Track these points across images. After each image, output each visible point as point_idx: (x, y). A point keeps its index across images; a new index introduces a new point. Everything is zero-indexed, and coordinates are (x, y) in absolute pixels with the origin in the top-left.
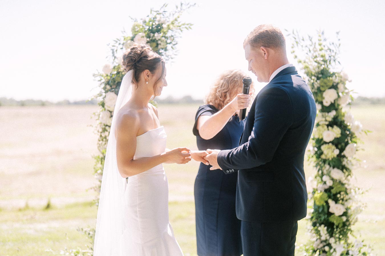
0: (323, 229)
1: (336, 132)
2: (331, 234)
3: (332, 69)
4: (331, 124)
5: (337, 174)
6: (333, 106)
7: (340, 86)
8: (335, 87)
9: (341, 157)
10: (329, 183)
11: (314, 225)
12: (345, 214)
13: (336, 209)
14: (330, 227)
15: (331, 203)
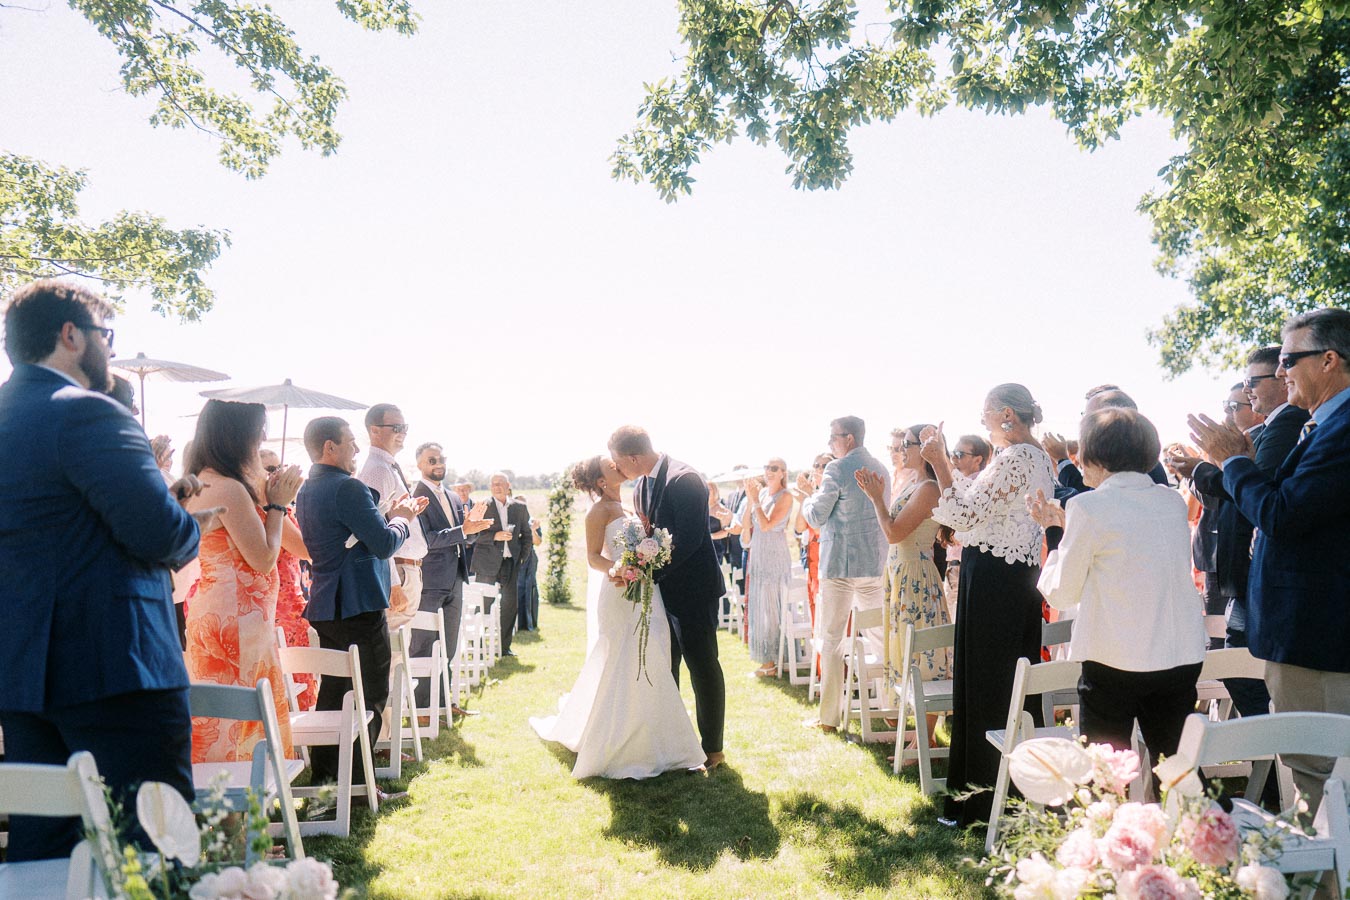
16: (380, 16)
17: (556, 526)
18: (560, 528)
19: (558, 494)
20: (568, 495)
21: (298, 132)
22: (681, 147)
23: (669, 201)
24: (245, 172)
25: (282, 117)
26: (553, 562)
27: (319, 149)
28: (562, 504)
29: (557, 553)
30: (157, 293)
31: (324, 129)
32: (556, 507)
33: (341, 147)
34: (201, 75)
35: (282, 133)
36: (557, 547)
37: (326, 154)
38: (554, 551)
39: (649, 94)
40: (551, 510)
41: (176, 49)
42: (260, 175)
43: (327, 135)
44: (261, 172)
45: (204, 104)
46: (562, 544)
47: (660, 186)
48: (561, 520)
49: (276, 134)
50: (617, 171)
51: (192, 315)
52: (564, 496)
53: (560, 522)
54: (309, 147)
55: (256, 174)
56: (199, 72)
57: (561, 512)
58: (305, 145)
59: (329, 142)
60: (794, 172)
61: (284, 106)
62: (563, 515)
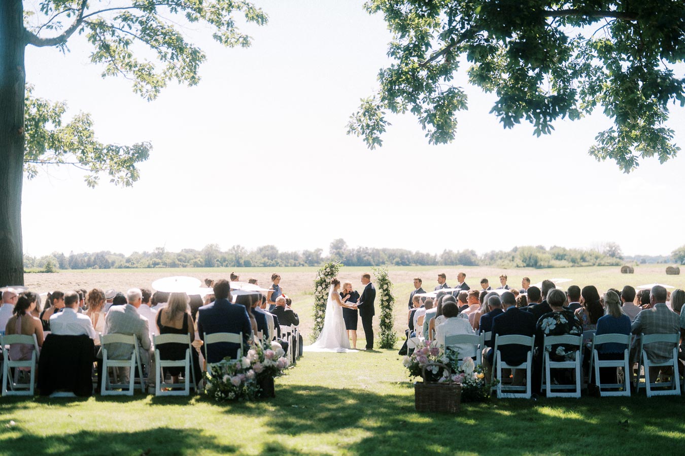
0: (383, 327)
1: (387, 297)
2: (385, 328)
3: (387, 278)
4: (386, 295)
5: (388, 310)
6: (387, 290)
7: (389, 284)
8: (387, 284)
9: (389, 305)
10: (385, 313)
11: (381, 326)
12: (390, 322)
13: (387, 321)
14: (385, 326)
15: (386, 319)
16: (233, 40)
17: (319, 300)
18: (322, 301)
19: (321, 280)
20: (328, 281)
21: (177, 75)
22: (377, 125)
23: (372, 149)
24: (147, 98)
25: (171, 70)
26: (318, 322)
27: (187, 82)
28: (324, 286)
29: (321, 317)
30: (111, 173)
31: (192, 74)
32: (320, 288)
33: (200, 83)
34: (131, 53)
35: (170, 79)
36: (321, 313)
37: (191, 85)
38: (319, 316)
39: (362, 103)
40: (316, 290)
41: (122, 44)
42: (155, 98)
43: (193, 77)
44: (155, 96)
45: (130, 66)
46: (324, 311)
47: (368, 142)
48: (323, 296)
49: (167, 79)
50: (349, 132)
51: (128, 184)
52: (325, 281)
53: (322, 298)
54: (181, 82)
55: (152, 98)
56: (130, 52)
57: (323, 291)
58: (180, 81)
59: (194, 81)
60: (429, 136)
61: (172, 65)
62: (325, 293)
